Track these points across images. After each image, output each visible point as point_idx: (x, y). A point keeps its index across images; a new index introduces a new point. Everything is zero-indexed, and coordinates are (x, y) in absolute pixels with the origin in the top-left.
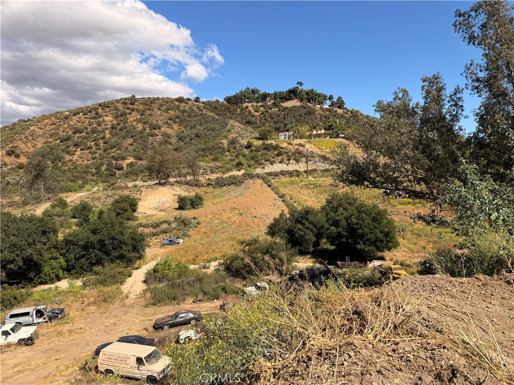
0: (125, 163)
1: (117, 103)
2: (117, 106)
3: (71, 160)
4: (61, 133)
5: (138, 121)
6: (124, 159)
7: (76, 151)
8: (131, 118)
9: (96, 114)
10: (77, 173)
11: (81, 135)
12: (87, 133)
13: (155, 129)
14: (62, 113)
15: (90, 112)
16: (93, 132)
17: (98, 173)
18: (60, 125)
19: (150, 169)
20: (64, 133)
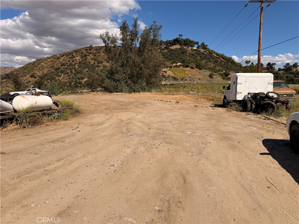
2: (82, 51)
3: (59, 80)
4: (55, 66)
5: (92, 59)
6: (83, 79)
7: (61, 75)
8: (89, 58)
9: (72, 56)
11: (64, 67)
12: (67, 66)
13: (99, 63)
14: (55, 55)
15: (69, 55)
16: (70, 65)
17: (70, 86)
18: (55, 62)
20: (57, 66)
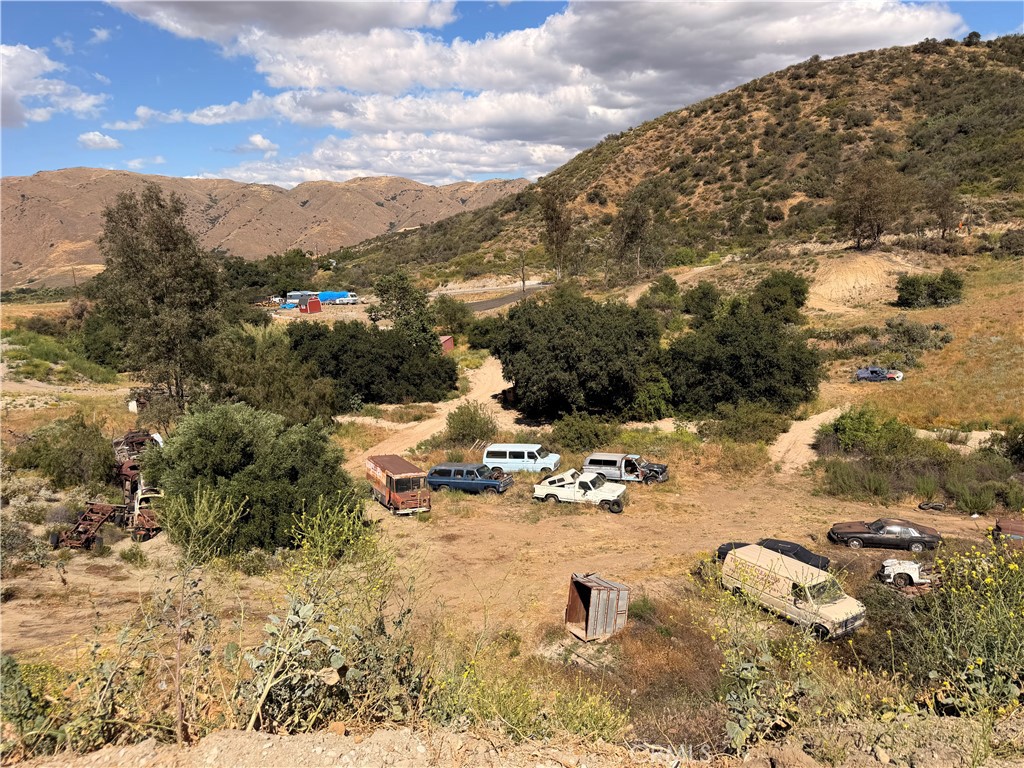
0: (786, 207)
1: (781, 77)
2: (778, 85)
3: (688, 205)
4: (672, 153)
5: (820, 112)
6: (785, 196)
7: (696, 186)
8: (806, 108)
9: (737, 107)
10: (697, 228)
11: (707, 154)
12: (718, 149)
13: (856, 125)
14: (674, 114)
15: (726, 105)
16: (730, 145)
17: (734, 228)
18: (672, 139)
19: (838, 216)
20: (678, 154)
